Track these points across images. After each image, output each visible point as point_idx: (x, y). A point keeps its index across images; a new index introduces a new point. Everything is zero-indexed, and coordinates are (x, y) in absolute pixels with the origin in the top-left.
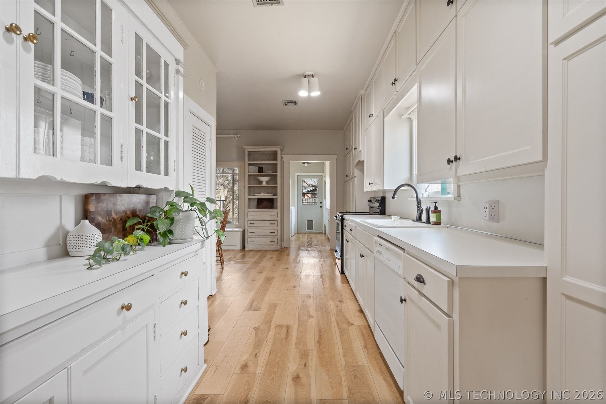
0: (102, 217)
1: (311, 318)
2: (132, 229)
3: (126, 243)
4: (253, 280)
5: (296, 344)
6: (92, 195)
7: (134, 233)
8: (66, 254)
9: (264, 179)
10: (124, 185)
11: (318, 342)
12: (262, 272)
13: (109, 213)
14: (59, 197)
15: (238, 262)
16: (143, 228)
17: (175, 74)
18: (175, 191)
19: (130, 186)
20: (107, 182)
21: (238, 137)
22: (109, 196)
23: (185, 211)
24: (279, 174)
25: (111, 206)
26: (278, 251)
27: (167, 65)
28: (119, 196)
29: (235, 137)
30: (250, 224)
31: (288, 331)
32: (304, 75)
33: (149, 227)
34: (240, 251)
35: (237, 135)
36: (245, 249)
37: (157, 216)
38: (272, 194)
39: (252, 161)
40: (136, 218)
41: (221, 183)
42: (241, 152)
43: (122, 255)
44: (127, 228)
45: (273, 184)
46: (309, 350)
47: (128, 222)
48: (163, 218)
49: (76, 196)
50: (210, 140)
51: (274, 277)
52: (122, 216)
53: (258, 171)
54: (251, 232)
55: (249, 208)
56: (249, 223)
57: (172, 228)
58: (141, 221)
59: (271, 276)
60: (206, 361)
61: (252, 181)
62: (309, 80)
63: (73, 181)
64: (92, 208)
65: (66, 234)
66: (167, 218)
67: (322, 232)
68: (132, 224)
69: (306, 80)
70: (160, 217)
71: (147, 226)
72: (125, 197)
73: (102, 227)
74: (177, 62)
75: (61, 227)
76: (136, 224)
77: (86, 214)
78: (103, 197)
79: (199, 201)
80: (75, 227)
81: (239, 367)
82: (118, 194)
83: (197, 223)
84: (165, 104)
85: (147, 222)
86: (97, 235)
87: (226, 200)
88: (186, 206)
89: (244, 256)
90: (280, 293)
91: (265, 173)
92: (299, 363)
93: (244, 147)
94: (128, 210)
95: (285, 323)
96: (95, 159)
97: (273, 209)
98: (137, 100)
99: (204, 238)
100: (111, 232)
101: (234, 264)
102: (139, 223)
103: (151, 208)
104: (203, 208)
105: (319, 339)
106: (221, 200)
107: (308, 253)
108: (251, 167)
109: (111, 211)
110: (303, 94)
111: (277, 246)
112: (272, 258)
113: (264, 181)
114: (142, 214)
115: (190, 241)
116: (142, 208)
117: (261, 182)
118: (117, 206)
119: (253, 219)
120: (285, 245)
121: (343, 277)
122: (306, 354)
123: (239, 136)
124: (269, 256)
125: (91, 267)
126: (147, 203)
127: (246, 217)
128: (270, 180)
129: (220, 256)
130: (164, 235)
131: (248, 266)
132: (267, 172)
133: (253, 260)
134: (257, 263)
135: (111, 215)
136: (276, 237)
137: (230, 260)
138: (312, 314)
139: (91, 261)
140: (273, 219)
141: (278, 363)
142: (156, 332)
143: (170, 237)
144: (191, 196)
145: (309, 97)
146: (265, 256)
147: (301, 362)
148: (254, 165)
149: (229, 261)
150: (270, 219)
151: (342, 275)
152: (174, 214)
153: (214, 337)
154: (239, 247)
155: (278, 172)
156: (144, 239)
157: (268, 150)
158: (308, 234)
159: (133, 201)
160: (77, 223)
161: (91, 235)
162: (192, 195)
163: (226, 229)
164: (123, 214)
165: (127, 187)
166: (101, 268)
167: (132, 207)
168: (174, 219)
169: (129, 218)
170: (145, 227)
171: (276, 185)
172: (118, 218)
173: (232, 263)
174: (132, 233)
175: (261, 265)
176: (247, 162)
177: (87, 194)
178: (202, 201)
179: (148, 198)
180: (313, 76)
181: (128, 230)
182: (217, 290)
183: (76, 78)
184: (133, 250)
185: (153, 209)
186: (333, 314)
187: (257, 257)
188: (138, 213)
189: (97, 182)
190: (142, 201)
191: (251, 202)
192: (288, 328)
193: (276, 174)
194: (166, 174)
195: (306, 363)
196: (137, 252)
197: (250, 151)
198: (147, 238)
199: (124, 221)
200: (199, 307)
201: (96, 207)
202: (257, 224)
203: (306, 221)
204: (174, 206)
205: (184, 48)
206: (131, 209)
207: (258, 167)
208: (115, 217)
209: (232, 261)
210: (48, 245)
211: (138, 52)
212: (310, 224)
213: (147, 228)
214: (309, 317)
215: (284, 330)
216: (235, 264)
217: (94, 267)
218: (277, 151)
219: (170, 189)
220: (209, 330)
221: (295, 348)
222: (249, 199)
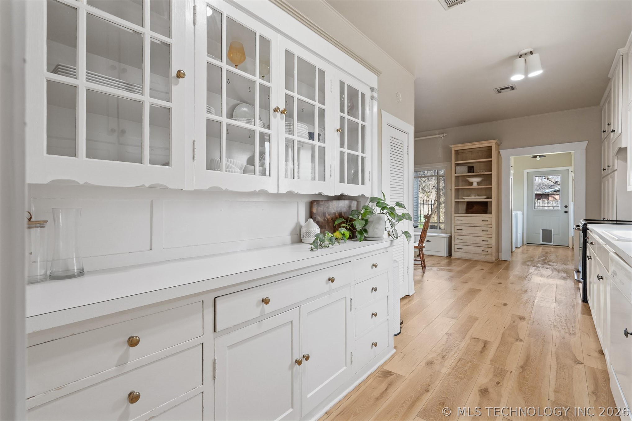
0: (320, 217)
1: (520, 341)
2: (339, 226)
3: (333, 236)
4: (454, 288)
5: (491, 361)
6: (315, 201)
7: (339, 229)
8: (300, 241)
9: (475, 181)
10: (332, 194)
11: (523, 367)
12: (466, 283)
13: (324, 214)
14: (297, 203)
15: (441, 269)
16: (347, 227)
17: (370, 100)
18: (370, 197)
19: (336, 195)
20: (322, 193)
21: (443, 136)
22: (325, 202)
23: (378, 214)
24: (494, 173)
25: (326, 209)
26: (492, 263)
27: (363, 95)
28: (331, 202)
29: (440, 137)
30: (458, 229)
31: (484, 346)
32: (518, 55)
33: (350, 226)
34: (445, 258)
35: (443, 134)
36: (451, 256)
37: (356, 218)
38: (485, 197)
39: (460, 161)
40: (341, 218)
41: (433, 185)
42: (448, 151)
43: (330, 244)
44: (336, 225)
45: (487, 185)
46: (507, 371)
47: (336, 221)
48: (360, 219)
49: (306, 202)
50: (408, 147)
51: (480, 290)
52: (332, 217)
53: (467, 171)
54: (458, 239)
55: (457, 212)
56: (456, 229)
57: (367, 227)
58: (345, 221)
59: (477, 289)
60: (395, 347)
61: (460, 183)
62: (525, 60)
63: (303, 193)
64: (314, 211)
65: (301, 227)
66: (363, 219)
67: (568, 246)
68: (338, 223)
69: (522, 59)
70: (358, 218)
71: (349, 225)
72: (335, 203)
73: (320, 224)
74: (372, 89)
75: (298, 224)
76: (341, 223)
77: (311, 215)
78: (321, 203)
79: (389, 206)
80: (306, 223)
81: (425, 361)
82: (330, 201)
83: (388, 225)
84: (362, 127)
85: (349, 223)
86: (316, 229)
87: (434, 204)
88: (378, 210)
89: (449, 264)
90: (484, 308)
91: (476, 172)
92: (490, 379)
93: (451, 146)
94: (336, 212)
95: (484, 337)
96: (315, 178)
97: (487, 214)
98: (341, 131)
99: (394, 237)
100: (325, 228)
101: (436, 270)
102: (343, 223)
103: (352, 211)
104: (392, 211)
105: (523, 365)
106: (429, 204)
107: (535, 270)
108: (458, 168)
109: (326, 213)
110: (517, 78)
111: (492, 257)
112: (482, 269)
113: (474, 182)
114: (345, 216)
115: (381, 240)
116: (346, 211)
117: (471, 184)
118: (329, 209)
119: (461, 225)
120: (503, 257)
121: (584, 305)
122: (502, 374)
123: (446, 136)
124: (478, 267)
125: (312, 249)
126: (350, 207)
127: (453, 222)
128: (482, 180)
129: (421, 260)
130: (361, 233)
131: (451, 274)
132: (478, 172)
133: (459, 269)
134: (462, 272)
135: (326, 216)
136: (490, 246)
137: (433, 265)
138: (521, 337)
139: (312, 246)
140: (485, 225)
141: (466, 371)
142: (352, 305)
143: (366, 235)
144: (383, 202)
145: (526, 80)
146: (474, 267)
147: (493, 379)
148: (462, 165)
149: (431, 266)
150: (483, 225)
151: (584, 303)
152: (369, 217)
153: (406, 331)
154: (444, 253)
155: (492, 171)
156: (345, 235)
157: (482, 147)
158: (544, 247)
159: (340, 206)
160: (306, 221)
161: (314, 229)
162: (384, 200)
163: (427, 234)
164: (334, 216)
165: (334, 195)
166: (318, 251)
167: (339, 210)
168: (368, 220)
169: (337, 218)
170: (348, 226)
171: (490, 186)
172: (330, 218)
173: (435, 269)
174: (338, 230)
175: (467, 275)
176: (454, 162)
177: (312, 201)
178: (391, 206)
179: (351, 203)
180: (531, 53)
181: (336, 228)
182: (415, 292)
183: (304, 126)
184: (338, 242)
185: (353, 212)
186: (554, 345)
187: (464, 266)
188: (343, 215)
189: (316, 193)
190: (346, 206)
191: (459, 205)
192: (486, 344)
193: (490, 173)
194: (363, 183)
195: (500, 382)
196: (341, 244)
197: (458, 150)
198: (348, 234)
199: (334, 220)
200: (389, 297)
201: (317, 210)
202: (465, 230)
203: (541, 231)
204: (368, 209)
205: (377, 76)
206: (339, 211)
207: (467, 167)
208: (328, 217)
209: (435, 267)
210: (291, 234)
211: (342, 93)
212: (547, 235)
213: (349, 227)
214: (517, 339)
215: (481, 345)
216: (438, 270)
217: (314, 250)
218: (491, 146)
219: (366, 196)
220: (401, 323)
221: (489, 364)
222: (457, 203)
